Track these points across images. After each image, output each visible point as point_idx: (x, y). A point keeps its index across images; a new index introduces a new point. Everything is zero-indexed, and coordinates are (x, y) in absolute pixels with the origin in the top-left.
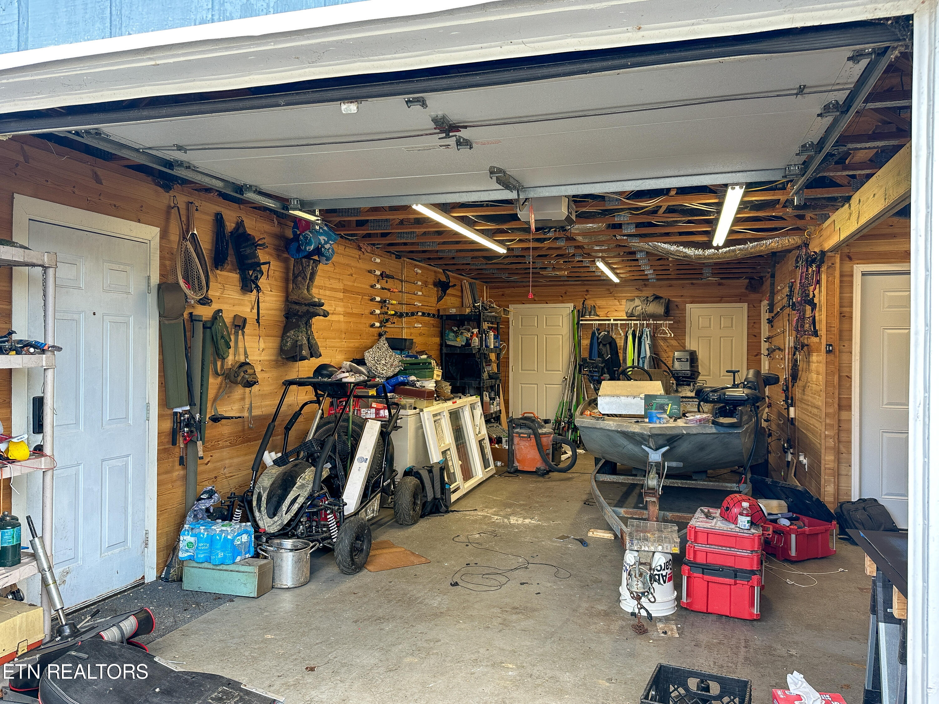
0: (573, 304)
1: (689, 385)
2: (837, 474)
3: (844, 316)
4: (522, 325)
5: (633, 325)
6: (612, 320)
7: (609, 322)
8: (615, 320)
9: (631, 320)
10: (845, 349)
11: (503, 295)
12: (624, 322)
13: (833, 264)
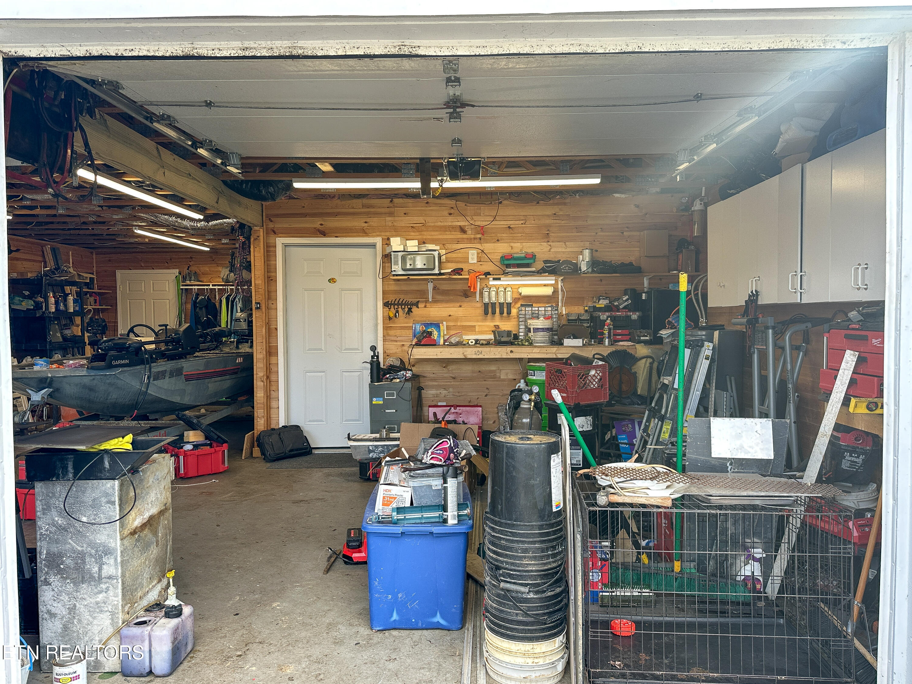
0: (178, 270)
1: (248, 342)
2: (268, 408)
3: (272, 280)
4: (129, 290)
5: (229, 290)
6: (211, 285)
7: (207, 287)
8: (213, 285)
9: (228, 285)
10: (273, 306)
11: (110, 261)
12: (222, 287)
13: (258, 237)
